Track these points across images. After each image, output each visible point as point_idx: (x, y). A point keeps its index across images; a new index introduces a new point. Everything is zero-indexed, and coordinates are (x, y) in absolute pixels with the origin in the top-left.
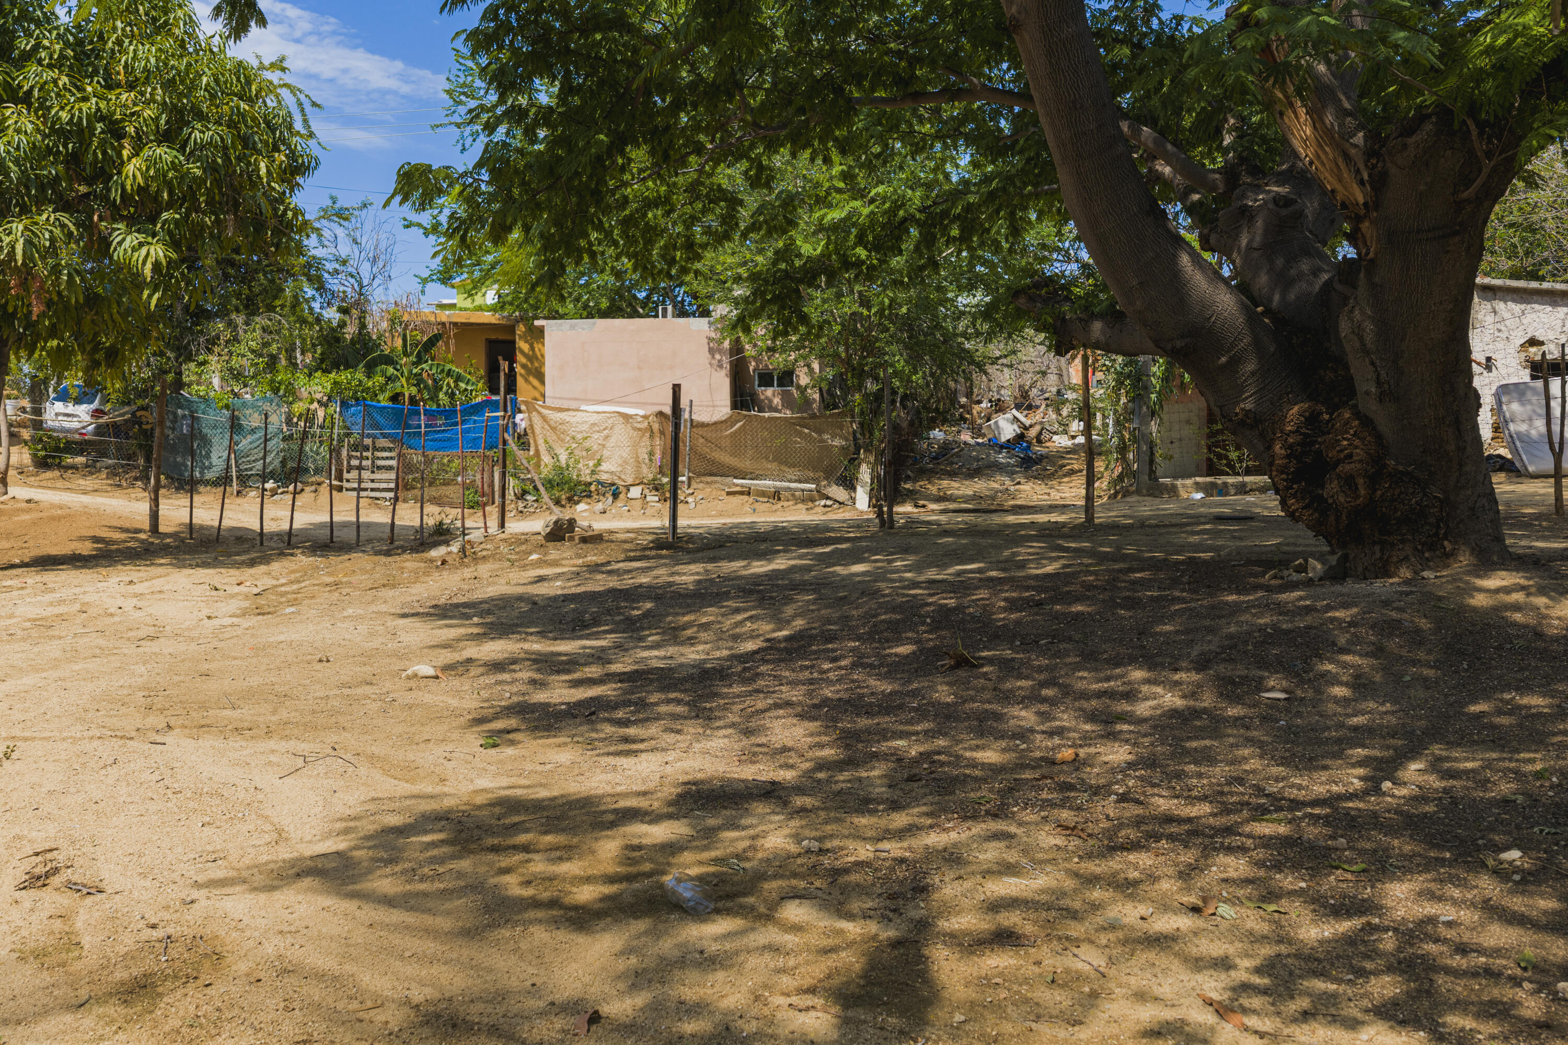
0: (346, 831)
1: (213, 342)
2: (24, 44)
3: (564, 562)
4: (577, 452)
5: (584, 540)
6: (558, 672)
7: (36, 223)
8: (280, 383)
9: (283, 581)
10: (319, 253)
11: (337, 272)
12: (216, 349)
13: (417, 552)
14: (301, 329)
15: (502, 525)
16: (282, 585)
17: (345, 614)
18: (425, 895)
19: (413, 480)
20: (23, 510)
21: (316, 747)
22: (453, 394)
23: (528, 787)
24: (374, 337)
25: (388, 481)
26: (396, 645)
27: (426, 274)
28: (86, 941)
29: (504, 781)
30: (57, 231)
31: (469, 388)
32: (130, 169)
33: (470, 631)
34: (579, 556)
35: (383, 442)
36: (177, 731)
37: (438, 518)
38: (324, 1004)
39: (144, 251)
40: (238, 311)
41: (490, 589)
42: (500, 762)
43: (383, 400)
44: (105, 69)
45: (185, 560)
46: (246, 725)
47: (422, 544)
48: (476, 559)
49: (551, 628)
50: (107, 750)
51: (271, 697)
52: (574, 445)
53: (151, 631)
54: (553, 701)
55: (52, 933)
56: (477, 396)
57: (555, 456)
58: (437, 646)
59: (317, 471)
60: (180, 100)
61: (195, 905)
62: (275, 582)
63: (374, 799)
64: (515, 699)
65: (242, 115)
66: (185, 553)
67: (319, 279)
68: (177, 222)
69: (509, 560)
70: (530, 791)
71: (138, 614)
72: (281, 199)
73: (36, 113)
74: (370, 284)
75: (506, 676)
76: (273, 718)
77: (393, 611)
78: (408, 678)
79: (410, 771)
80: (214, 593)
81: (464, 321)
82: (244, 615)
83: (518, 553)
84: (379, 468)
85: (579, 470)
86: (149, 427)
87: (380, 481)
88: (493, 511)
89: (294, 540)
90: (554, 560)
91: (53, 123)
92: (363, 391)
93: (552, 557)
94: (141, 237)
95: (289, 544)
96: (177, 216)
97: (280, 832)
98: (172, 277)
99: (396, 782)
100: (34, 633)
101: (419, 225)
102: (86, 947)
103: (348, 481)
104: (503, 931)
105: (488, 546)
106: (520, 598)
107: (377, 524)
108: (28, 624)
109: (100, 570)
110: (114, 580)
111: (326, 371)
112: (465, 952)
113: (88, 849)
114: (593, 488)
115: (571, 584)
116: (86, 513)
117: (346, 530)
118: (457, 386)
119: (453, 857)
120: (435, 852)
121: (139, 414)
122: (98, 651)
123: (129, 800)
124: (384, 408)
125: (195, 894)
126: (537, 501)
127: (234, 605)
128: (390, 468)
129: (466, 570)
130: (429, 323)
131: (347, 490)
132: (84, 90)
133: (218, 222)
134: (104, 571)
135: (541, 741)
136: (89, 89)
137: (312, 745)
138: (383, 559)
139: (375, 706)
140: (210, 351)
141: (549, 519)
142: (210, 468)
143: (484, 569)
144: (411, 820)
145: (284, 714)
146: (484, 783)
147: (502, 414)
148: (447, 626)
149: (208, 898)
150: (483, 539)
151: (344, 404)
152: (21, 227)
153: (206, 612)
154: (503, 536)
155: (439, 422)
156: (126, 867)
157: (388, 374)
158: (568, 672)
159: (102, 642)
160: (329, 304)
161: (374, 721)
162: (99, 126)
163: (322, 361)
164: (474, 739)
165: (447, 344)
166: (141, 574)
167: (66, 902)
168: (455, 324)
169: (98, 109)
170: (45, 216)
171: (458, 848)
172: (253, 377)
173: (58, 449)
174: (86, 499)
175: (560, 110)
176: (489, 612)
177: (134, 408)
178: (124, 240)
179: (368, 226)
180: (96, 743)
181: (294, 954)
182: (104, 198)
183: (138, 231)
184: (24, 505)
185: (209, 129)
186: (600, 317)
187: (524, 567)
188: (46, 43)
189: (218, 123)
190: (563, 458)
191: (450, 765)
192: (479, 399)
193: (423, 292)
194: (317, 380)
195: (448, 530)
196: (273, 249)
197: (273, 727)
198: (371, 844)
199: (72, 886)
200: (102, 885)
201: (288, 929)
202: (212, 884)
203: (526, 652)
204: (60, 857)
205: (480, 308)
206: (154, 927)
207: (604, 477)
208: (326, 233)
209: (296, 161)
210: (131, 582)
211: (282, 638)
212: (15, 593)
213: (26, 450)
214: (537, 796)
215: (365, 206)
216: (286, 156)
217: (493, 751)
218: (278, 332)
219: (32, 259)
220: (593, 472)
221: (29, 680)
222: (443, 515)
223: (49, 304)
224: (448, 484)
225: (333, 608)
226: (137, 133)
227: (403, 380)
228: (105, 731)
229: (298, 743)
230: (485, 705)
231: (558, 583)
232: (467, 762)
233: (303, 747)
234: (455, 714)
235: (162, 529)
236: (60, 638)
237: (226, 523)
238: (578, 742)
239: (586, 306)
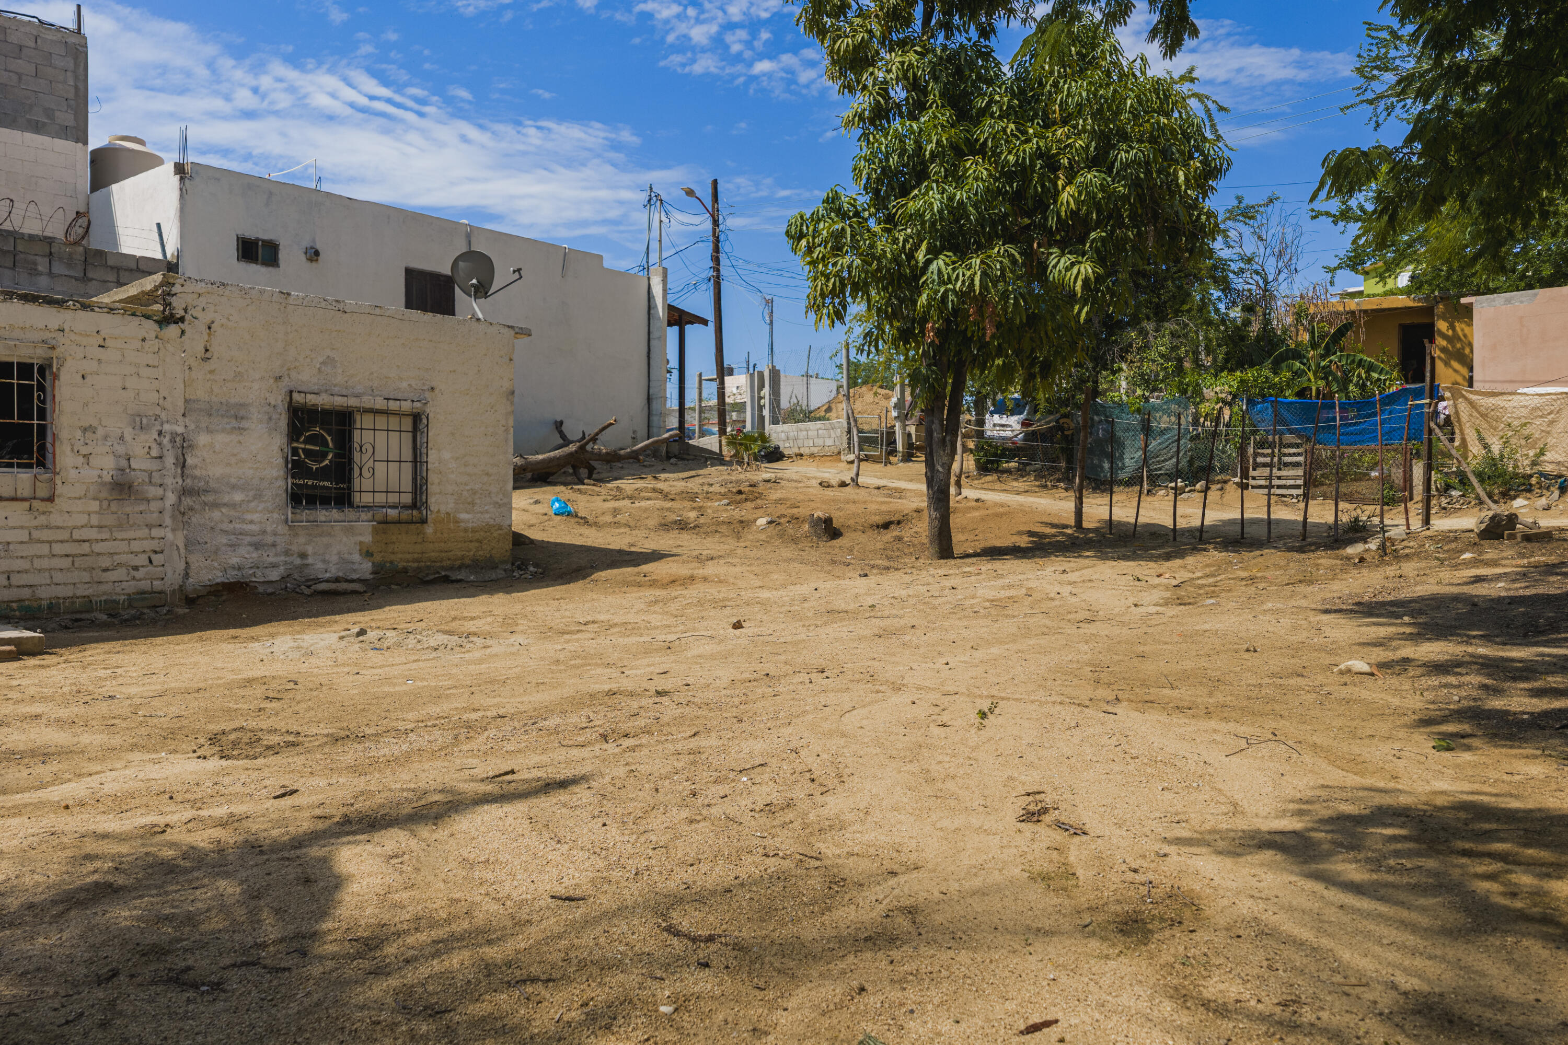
0: (1300, 813)
1: (1127, 349)
2: (981, 103)
3: (1504, 562)
4: (1513, 441)
5: (1528, 538)
6: (1515, 679)
7: (990, 257)
8: (1187, 385)
9: (1199, 574)
10: (1225, 254)
11: (1242, 271)
12: (1129, 357)
13: (1332, 549)
14: (1207, 331)
15: (1427, 521)
16: (1199, 578)
17: (1265, 607)
18: (1393, 886)
19: (1322, 476)
20: (973, 508)
21: (1257, 731)
22: (1364, 385)
23: (1496, 795)
24: (1279, 333)
25: (1296, 478)
26: (1322, 640)
27: (1335, 263)
28: (1080, 873)
29: (1467, 787)
30: (1006, 261)
31: (1383, 378)
32: (1065, 196)
33: (1402, 630)
34: (1523, 556)
35: (1289, 438)
36: (1125, 704)
37: (1353, 514)
38: (1307, 971)
39: (1075, 270)
40: (1148, 319)
41: (1418, 588)
42: (1458, 766)
43: (1289, 396)
44: (1043, 112)
45: (1107, 553)
46: (1186, 704)
47: (1336, 541)
48: (1398, 557)
49: (1496, 632)
50: (1069, 714)
51: (1204, 680)
52: (1510, 433)
53: (1087, 615)
54: (1512, 709)
55: (1051, 861)
56: (1391, 385)
57: (1486, 446)
58: (1368, 644)
59: (1223, 470)
60: (1107, 126)
61: (1168, 859)
62: (1191, 575)
63: (1323, 786)
64: (1465, 703)
65: (1161, 129)
66: (1106, 547)
67: (1225, 280)
68: (1103, 239)
69: (1437, 559)
70: (1500, 799)
71: (1074, 600)
72: (1195, 205)
73: (989, 160)
74: (1276, 279)
75: (1452, 680)
76: (1210, 700)
77: (1314, 606)
78: (1341, 673)
79: (1357, 764)
80: (1137, 583)
81: (1375, 307)
82: (1167, 604)
83: (1447, 552)
84: (1286, 465)
85: (1516, 461)
86: (1069, 433)
87: (1287, 478)
88: (1415, 508)
89: (1205, 536)
90: (1492, 560)
91: (1003, 167)
92: (1269, 388)
93: (1488, 556)
94: (1073, 258)
95: (1200, 539)
96: (1104, 234)
97: (1235, 805)
98: (1098, 290)
99: (1344, 773)
100: (993, 611)
101: (1328, 214)
102: (1081, 878)
103: (1254, 478)
104: (1491, 939)
105: (1412, 544)
106: (1456, 598)
107: (1285, 521)
108: (987, 604)
109: (1038, 560)
110: (1049, 570)
111: (1232, 371)
112: (1451, 953)
113: (1068, 795)
114: (1534, 481)
115: (1517, 585)
116: (1023, 510)
117: (1254, 527)
118: (1369, 377)
119: (1419, 854)
120: (1399, 846)
121: (1061, 421)
122: (1046, 630)
123: (1094, 759)
124: (1291, 403)
125: (1166, 849)
126: (1463, 496)
127: (1158, 595)
128: (1297, 465)
129: (1388, 568)
130: (1337, 313)
131: (1253, 487)
132: (1027, 132)
133: (1139, 234)
134: (1041, 561)
135: (1504, 750)
136: (1031, 131)
137: (1251, 729)
138: (1297, 556)
139: (1311, 697)
140: (1123, 359)
141: (1483, 514)
142: (1122, 469)
143: (1409, 568)
144: (1367, 812)
145: (1219, 697)
146: (1441, 785)
147: (1428, 401)
148: (1374, 624)
149: (1179, 854)
150: (1405, 537)
151: (1251, 402)
152: (978, 261)
153: (1132, 600)
154: (1428, 533)
155: (1352, 415)
156: (1102, 816)
157: (1295, 369)
158: (1527, 679)
159: (1048, 622)
160: (1234, 304)
161: (1312, 712)
162: (1039, 162)
163: (1227, 360)
164: (1423, 742)
165: (1357, 334)
166: (1072, 565)
167: (1058, 838)
168: (1365, 311)
169: (1039, 148)
170: (996, 250)
171: (1424, 846)
172: (1162, 381)
173: (996, 455)
174: (1020, 499)
175: (1506, 59)
176: (1421, 612)
177: (1058, 415)
178: (1059, 262)
179: (1274, 221)
180: (1058, 708)
181: (1270, 918)
182: (1043, 227)
183: (1070, 253)
184: (974, 504)
185: (1132, 148)
186: (1542, 287)
187: (1456, 567)
188: (997, 98)
189: (1140, 141)
190: (1496, 449)
191: (1401, 763)
192: (1393, 389)
193: (1332, 283)
194: (1223, 380)
195: (1364, 527)
196: (1187, 255)
197: (1211, 709)
198: (1328, 828)
199: (1061, 826)
200: (1086, 828)
201: (1258, 895)
202: (1178, 841)
203: (1471, 655)
204: (1049, 799)
205: (1392, 293)
206: (1135, 871)
207: (1548, 468)
208: (1232, 234)
209: (1210, 165)
210: (1064, 571)
211: (1207, 627)
212: (974, 578)
213: (971, 457)
214: (1509, 806)
215: (1271, 201)
216: (1201, 162)
217: (1447, 755)
218: (1186, 336)
219: (987, 289)
220: (1534, 464)
221: (995, 650)
222: (1359, 511)
223: (999, 326)
224: (1360, 480)
225: (1252, 601)
226: (1070, 163)
227: (1311, 375)
228: (1063, 698)
229: (1238, 725)
230: (1432, 707)
231: (1501, 585)
232: (1419, 763)
233: (1242, 730)
234: (1398, 712)
235: (1085, 525)
236: (1014, 617)
237: (1141, 520)
238: (1550, 756)
239: (1523, 277)
